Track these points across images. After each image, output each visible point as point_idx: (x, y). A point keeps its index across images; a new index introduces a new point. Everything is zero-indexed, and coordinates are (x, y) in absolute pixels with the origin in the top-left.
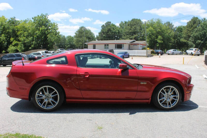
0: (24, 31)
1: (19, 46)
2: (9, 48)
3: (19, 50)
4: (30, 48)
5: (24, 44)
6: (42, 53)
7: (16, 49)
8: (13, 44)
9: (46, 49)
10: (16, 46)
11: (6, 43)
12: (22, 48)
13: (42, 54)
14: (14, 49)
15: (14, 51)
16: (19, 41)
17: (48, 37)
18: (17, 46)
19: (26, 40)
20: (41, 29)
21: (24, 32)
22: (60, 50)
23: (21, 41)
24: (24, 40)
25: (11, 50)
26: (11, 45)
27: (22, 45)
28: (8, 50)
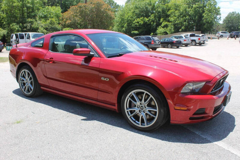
0: (175, 9)
1: (169, 28)
2: (157, 29)
3: (168, 32)
4: (180, 30)
5: (174, 25)
6: (184, 36)
7: (165, 31)
8: (162, 25)
9: (200, 32)
10: (165, 28)
11: (155, 24)
12: (172, 30)
13: (184, 38)
14: (163, 31)
15: (163, 33)
16: (169, 21)
17: (203, 16)
18: (167, 28)
19: (177, 20)
20: (194, 6)
21: (176, 11)
22: (221, 33)
23: (171, 22)
24: (175, 20)
25: (160, 33)
26: (160, 26)
27: (172, 26)
28: (157, 32)
